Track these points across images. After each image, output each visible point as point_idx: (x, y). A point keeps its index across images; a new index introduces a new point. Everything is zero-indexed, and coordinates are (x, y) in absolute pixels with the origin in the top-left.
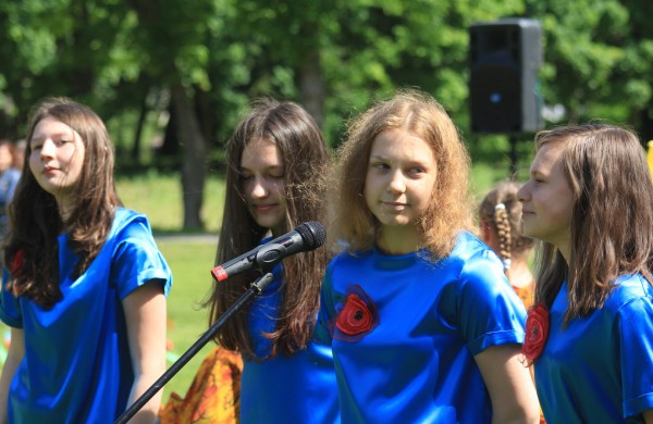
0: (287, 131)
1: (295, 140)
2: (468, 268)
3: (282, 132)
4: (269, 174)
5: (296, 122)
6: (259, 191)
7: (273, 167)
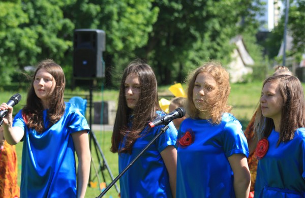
0: (144, 73)
1: (146, 76)
2: (227, 125)
3: (141, 72)
4: (134, 86)
5: (147, 70)
6: (130, 92)
7: (137, 84)
